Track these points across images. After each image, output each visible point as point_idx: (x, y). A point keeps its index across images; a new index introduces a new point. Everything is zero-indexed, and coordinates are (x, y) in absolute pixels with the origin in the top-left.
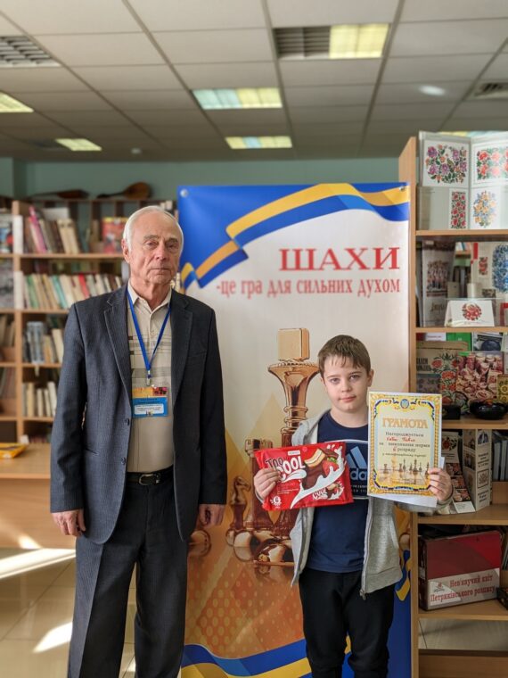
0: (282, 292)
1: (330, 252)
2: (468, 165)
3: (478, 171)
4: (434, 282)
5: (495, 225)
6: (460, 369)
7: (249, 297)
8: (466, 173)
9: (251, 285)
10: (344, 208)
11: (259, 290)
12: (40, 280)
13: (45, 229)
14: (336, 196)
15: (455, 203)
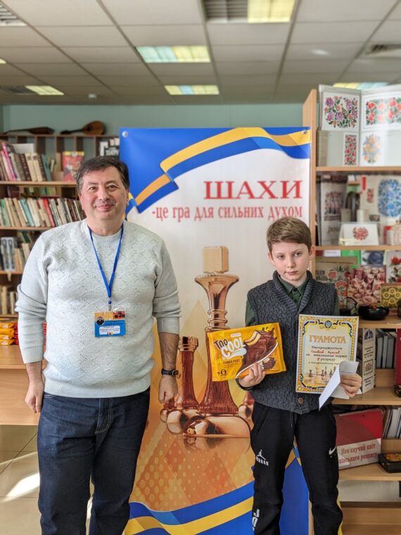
0: (206, 217)
1: (246, 184)
2: (358, 113)
3: (367, 118)
4: (330, 209)
5: (381, 162)
6: (351, 279)
7: (179, 221)
8: (357, 120)
9: (181, 211)
10: (257, 147)
11: (187, 215)
12: (11, 202)
13: (15, 160)
14: (250, 138)
15: (348, 144)
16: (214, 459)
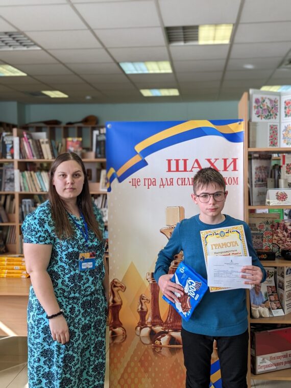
0: (168, 185)
1: (197, 161)
2: (279, 109)
3: (285, 112)
4: (259, 179)
6: (275, 230)
7: (148, 188)
8: (278, 114)
10: (205, 134)
11: (154, 183)
12: (29, 175)
13: (33, 144)
14: (200, 128)
15: (272, 131)
16: (175, 364)
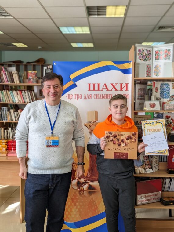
0: (88, 98)
1: (105, 85)
2: (152, 55)
3: (155, 57)
4: (140, 95)
5: (161, 76)
7: (77, 100)
8: (151, 58)
9: (78, 95)
10: (110, 69)
11: (81, 97)
12: (6, 92)
13: (8, 74)
14: (107, 66)
15: (148, 68)
16: (91, 200)
